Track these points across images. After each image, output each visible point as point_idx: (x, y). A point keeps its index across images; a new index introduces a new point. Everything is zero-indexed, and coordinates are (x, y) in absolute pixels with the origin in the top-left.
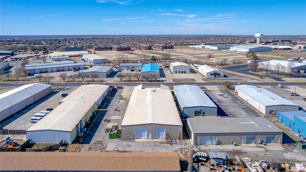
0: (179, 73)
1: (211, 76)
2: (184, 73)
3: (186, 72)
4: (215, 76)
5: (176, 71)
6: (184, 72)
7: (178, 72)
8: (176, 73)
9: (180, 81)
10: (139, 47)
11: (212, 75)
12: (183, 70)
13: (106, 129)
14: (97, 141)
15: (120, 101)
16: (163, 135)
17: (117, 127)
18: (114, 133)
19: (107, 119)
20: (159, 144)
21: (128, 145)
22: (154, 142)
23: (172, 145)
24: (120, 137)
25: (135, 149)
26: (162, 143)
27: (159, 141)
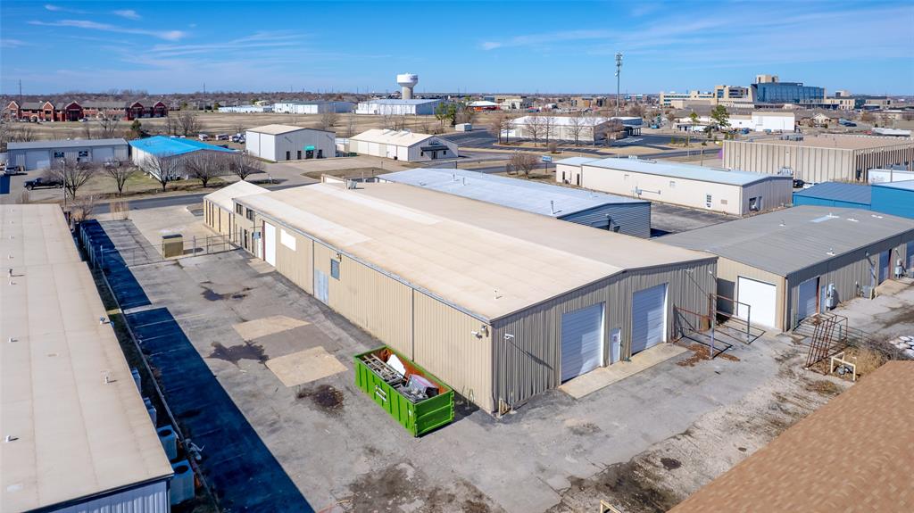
0: (299, 158)
1: (422, 154)
2: (318, 157)
3: (324, 154)
4: (434, 157)
5: (288, 153)
6: (315, 154)
7: (294, 154)
8: (288, 158)
11: (424, 153)
12: (312, 148)
13: (301, 396)
14: (355, 487)
15: (181, 262)
16: (659, 324)
17: (386, 360)
18: (430, 392)
19: (227, 345)
20: (688, 372)
21: (577, 432)
22: (655, 370)
23: (732, 358)
24: (465, 408)
25: (645, 436)
26: (691, 362)
27: (665, 357)
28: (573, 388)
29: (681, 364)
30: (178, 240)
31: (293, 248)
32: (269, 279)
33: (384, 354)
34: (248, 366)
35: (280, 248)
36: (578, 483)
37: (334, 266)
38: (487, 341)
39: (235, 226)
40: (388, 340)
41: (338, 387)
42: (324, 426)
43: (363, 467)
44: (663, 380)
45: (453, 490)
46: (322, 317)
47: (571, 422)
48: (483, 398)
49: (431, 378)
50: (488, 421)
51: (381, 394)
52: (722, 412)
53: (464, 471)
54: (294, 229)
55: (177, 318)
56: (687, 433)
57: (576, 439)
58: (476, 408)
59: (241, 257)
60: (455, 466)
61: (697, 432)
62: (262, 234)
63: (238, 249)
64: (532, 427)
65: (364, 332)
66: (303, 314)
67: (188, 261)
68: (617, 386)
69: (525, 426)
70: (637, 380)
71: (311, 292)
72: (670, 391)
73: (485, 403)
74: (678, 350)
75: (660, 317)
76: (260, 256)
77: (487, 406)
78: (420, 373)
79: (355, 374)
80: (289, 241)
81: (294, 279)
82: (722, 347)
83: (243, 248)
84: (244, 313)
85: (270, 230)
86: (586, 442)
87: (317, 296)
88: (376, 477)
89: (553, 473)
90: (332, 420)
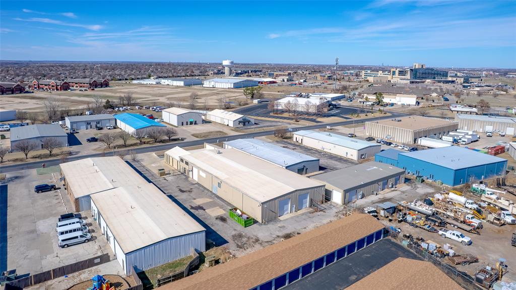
0: (187, 124)
3: (197, 122)
5: (182, 123)
6: (194, 123)
7: (185, 123)
8: (182, 125)
9: (207, 136)
10: (39, 86)
11: (240, 123)
12: (192, 120)
13: (217, 219)
14: (233, 236)
15: (166, 178)
16: (306, 203)
17: (236, 210)
18: (247, 218)
19: (193, 206)
20: (311, 215)
21: (280, 227)
22: (303, 214)
23: (324, 212)
24: (255, 222)
25: (295, 228)
26: (313, 213)
27: (306, 211)
28: (281, 218)
29: (310, 213)
30: (163, 171)
31: (205, 177)
32: (196, 185)
33: (236, 209)
34: (201, 211)
35: (199, 176)
36: (278, 236)
37: (219, 185)
38: (261, 207)
39: (180, 166)
40: (236, 205)
41: (225, 217)
42: (223, 225)
43: (234, 233)
44: (304, 217)
45: (252, 237)
46: (216, 198)
47: (279, 225)
48: (259, 219)
49: (248, 215)
50: (260, 224)
51: (236, 218)
52: (315, 224)
53: (255, 234)
54: (204, 171)
55: (176, 198)
56: (305, 228)
57: (280, 229)
58: (258, 222)
59: (185, 177)
60: (254, 233)
61: (307, 228)
62: (192, 171)
63: (182, 174)
64: (271, 226)
65: (229, 203)
66: (211, 197)
67: (169, 178)
68: (292, 218)
69: (269, 226)
70: (297, 217)
71: (211, 190)
72: (304, 219)
73: (260, 221)
74: (311, 209)
75: (307, 201)
76: (191, 176)
77: (260, 222)
78: (245, 214)
79: (229, 214)
80: (203, 175)
81: (205, 186)
82: (323, 209)
83: (184, 174)
84: (194, 197)
85: (195, 170)
86: (282, 229)
87: (213, 192)
88: (237, 235)
89: (273, 235)
90: (225, 224)
